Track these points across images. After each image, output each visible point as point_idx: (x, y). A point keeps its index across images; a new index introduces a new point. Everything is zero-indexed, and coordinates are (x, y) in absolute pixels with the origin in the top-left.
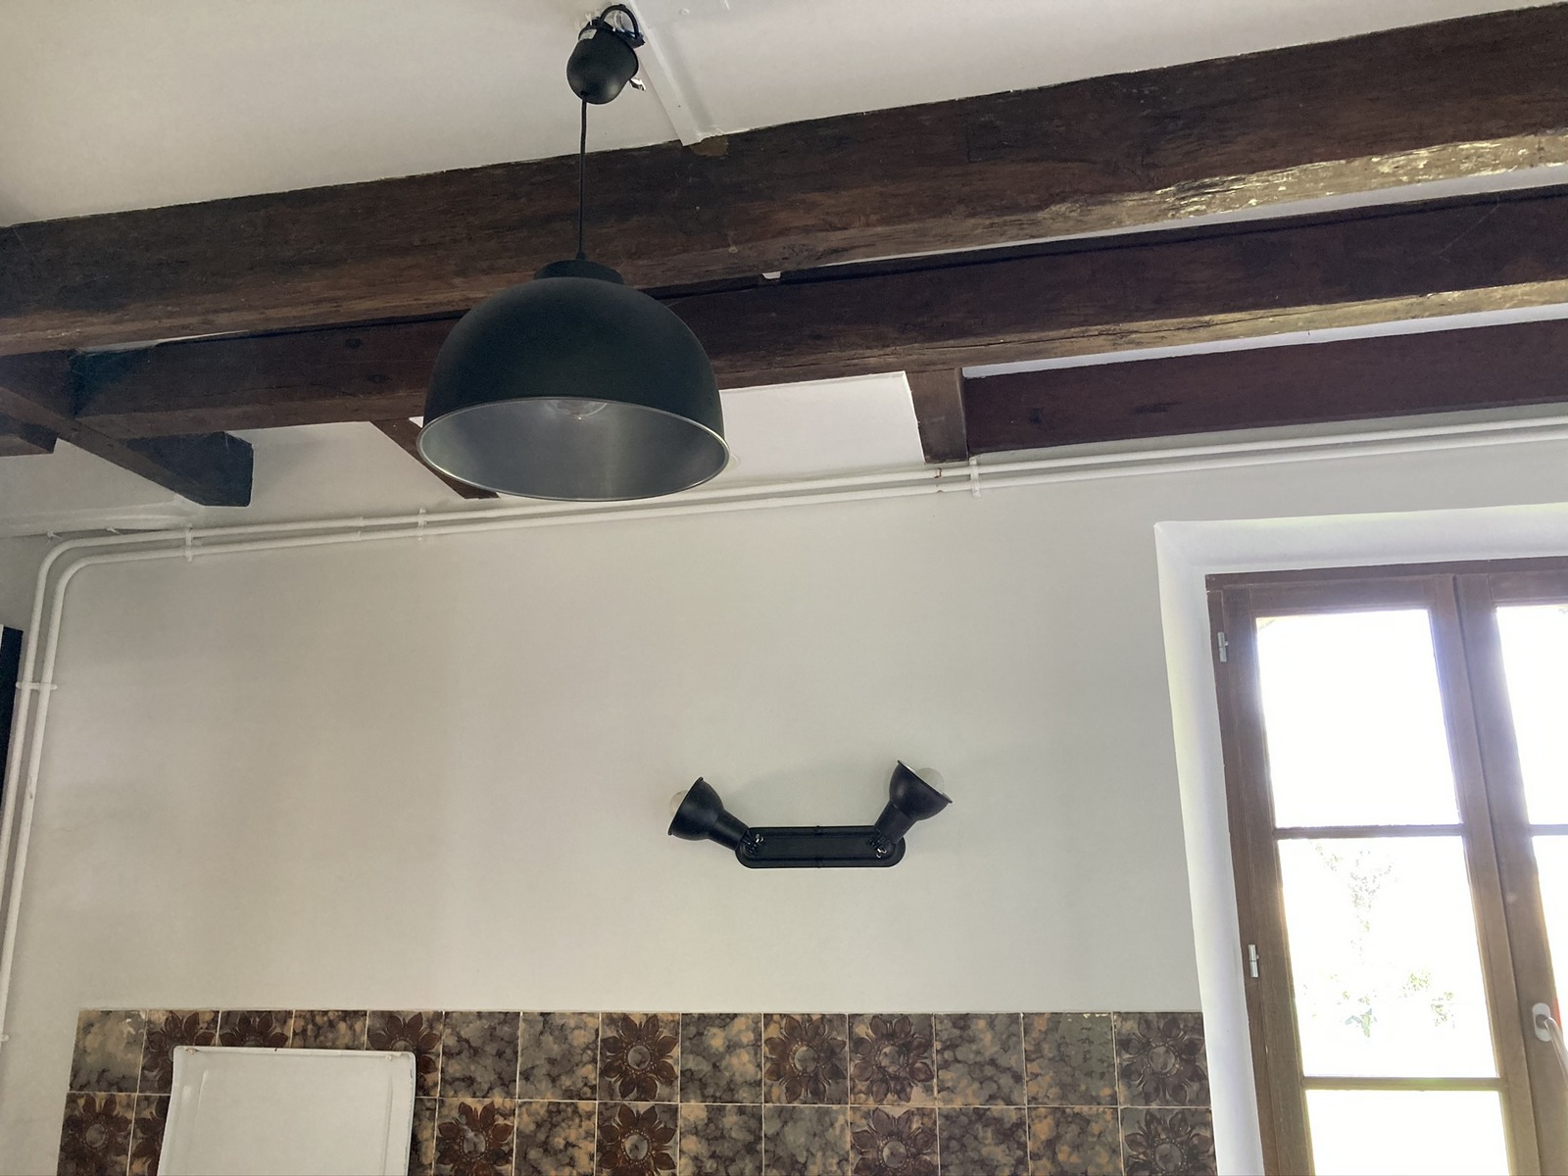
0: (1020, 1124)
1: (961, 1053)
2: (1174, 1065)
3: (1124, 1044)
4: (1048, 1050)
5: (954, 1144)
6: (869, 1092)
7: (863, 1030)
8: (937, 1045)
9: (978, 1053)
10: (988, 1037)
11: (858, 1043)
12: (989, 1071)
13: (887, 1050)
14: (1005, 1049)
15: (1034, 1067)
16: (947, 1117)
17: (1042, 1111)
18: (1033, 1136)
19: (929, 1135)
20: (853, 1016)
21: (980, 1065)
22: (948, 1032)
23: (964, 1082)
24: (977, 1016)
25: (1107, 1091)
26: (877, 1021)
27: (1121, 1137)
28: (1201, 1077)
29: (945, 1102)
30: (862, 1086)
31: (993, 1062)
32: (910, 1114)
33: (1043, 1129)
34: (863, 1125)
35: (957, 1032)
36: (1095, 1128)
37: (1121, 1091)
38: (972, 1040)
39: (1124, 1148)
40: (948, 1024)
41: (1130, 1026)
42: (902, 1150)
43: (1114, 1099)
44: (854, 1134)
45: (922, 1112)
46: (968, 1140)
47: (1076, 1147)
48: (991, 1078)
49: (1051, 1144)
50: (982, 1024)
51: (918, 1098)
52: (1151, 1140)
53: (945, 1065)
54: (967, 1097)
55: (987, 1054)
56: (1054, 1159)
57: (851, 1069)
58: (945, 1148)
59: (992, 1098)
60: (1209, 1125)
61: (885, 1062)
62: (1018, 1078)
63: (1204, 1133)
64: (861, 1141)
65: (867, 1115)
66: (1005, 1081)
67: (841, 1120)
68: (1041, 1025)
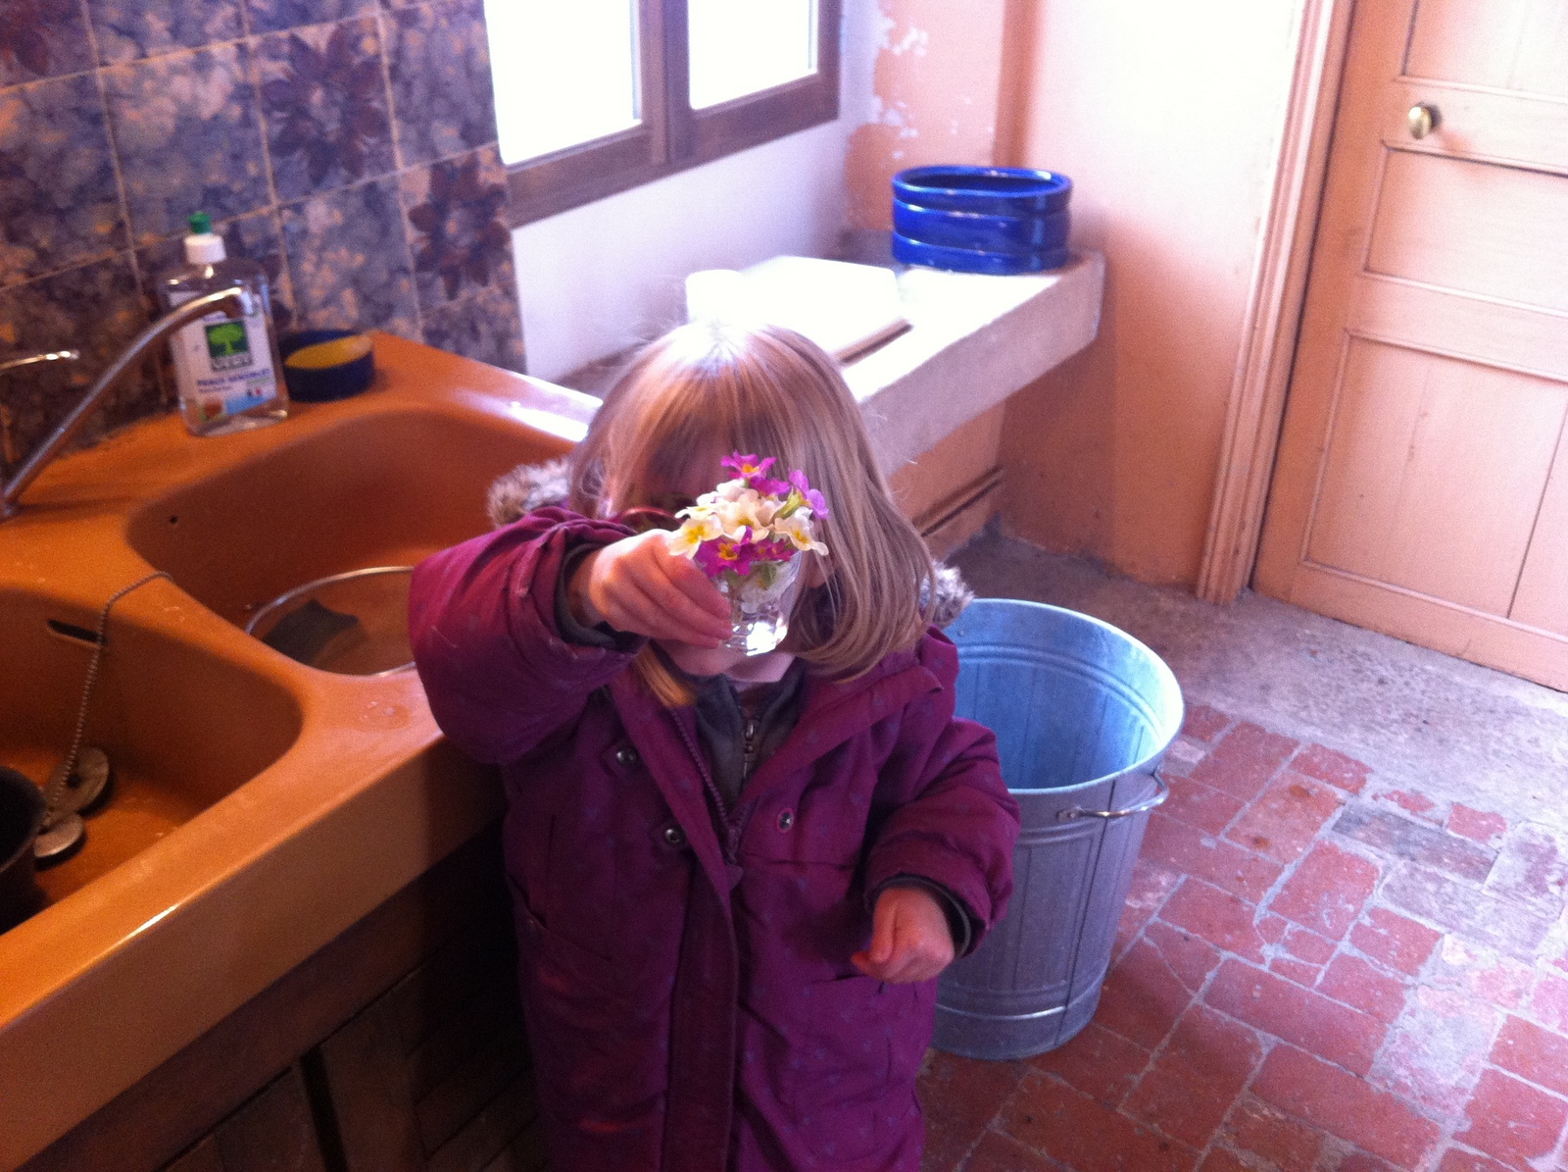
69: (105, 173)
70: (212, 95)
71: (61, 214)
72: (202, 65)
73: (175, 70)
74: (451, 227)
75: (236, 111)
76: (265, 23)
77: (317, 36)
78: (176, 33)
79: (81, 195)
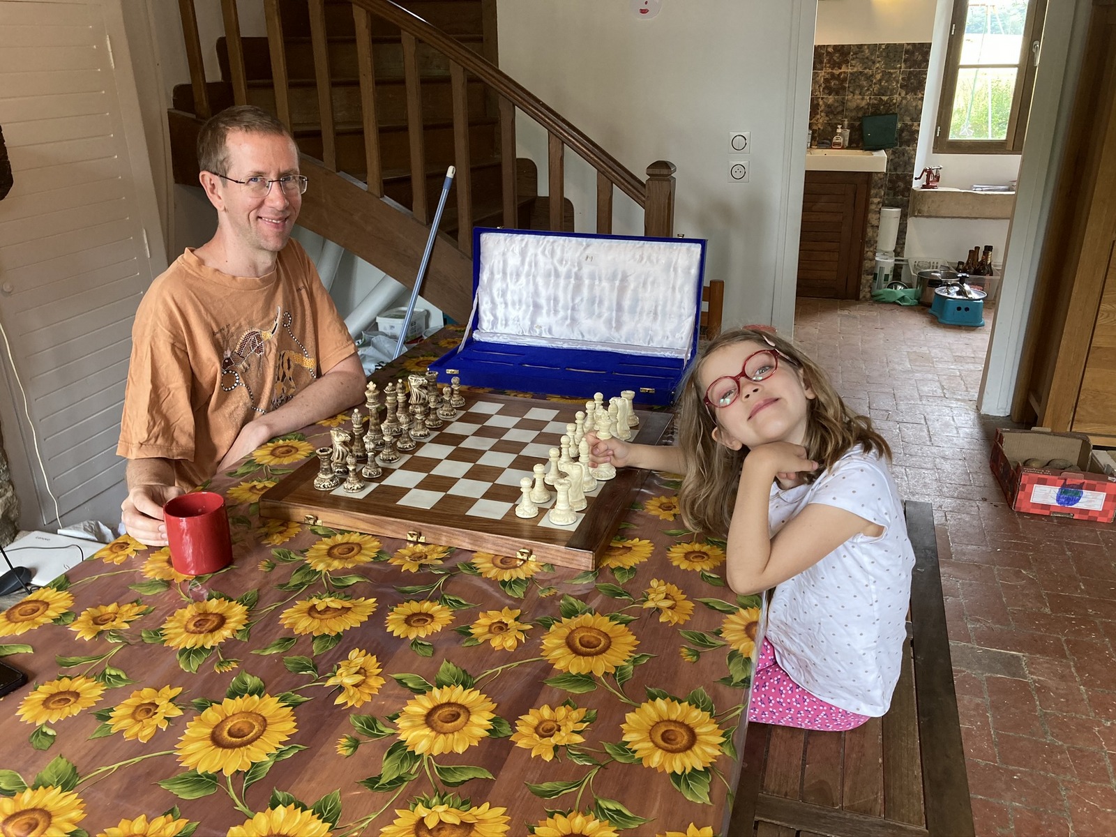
0: (872, 76)
1: (859, 55)
2: (920, 58)
3: (907, 52)
4: (884, 54)
5: (852, 81)
6: (829, 67)
7: (830, 50)
8: (852, 53)
9: (864, 55)
10: (867, 51)
11: (828, 53)
12: (866, 60)
13: (837, 55)
14: (872, 54)
15: (879, 59)
16: (851, 74)
17: (879, 71)
18: (876, 78)
19: (845, 80)
20: (828, 46)
21: (863, 59)
22: (856, 49)
23: (858, 64)
24: (865, 45)
25: (899, 65)
26: (835, 47)
27: (900, 78)
28: (927, 61)
29: (852, 69)
30: (828, 65)
31: (867, 58)
32: (841, 73)
33: (878, 77)
34: (827, 76)
35: (858, 49)
36: (894, 76)
37: (903, 65)
38: (862, 52)
39: (900, 81)
40: (856, 47)
41: (910, 47)
42: (837, 83)
43: (900, 68)
44: (824, 79)
45: (844, 72)
46: (857, 80)
47: (887, 82)
48: (865, 63)
49: (880, 81)
50: (866, 47)
51: (844, 69)
52: (909, 78)
53: (853, 59)
54: (859, 68)
55: (866, 56)
56: (880, 85)
57: (825, 60)
58: (850, 82)
59: (865, 68)
60: (926, 74)
61: (835, 58)
62: (874, 63)
63: (925, 76)
64: (826, 80)
65: (828, 73)
66: (870, 63)
67: (821, 75)
68: (883, 47)
69: (843, 111)
70: (863, 104)
71: (835, 115)
72: (863, 99)
73: (858, 99)
74: (903, 135)
75: (866, 107)
76: (876, 95)
77: (885, 98)
78: (860, 94)
79: (838, 113)
